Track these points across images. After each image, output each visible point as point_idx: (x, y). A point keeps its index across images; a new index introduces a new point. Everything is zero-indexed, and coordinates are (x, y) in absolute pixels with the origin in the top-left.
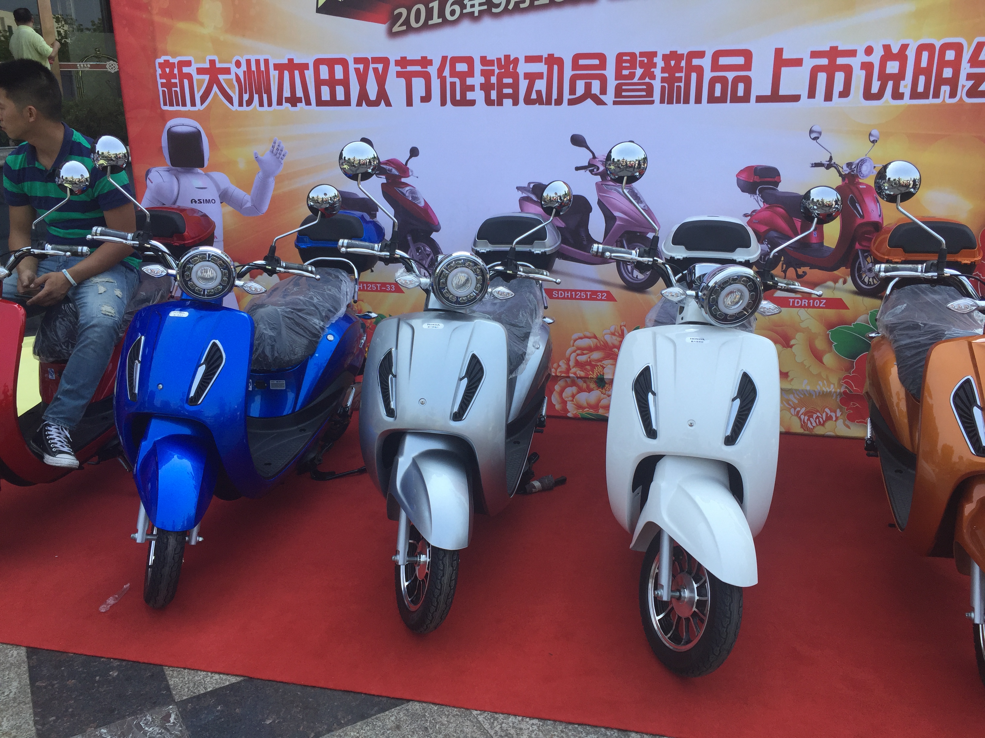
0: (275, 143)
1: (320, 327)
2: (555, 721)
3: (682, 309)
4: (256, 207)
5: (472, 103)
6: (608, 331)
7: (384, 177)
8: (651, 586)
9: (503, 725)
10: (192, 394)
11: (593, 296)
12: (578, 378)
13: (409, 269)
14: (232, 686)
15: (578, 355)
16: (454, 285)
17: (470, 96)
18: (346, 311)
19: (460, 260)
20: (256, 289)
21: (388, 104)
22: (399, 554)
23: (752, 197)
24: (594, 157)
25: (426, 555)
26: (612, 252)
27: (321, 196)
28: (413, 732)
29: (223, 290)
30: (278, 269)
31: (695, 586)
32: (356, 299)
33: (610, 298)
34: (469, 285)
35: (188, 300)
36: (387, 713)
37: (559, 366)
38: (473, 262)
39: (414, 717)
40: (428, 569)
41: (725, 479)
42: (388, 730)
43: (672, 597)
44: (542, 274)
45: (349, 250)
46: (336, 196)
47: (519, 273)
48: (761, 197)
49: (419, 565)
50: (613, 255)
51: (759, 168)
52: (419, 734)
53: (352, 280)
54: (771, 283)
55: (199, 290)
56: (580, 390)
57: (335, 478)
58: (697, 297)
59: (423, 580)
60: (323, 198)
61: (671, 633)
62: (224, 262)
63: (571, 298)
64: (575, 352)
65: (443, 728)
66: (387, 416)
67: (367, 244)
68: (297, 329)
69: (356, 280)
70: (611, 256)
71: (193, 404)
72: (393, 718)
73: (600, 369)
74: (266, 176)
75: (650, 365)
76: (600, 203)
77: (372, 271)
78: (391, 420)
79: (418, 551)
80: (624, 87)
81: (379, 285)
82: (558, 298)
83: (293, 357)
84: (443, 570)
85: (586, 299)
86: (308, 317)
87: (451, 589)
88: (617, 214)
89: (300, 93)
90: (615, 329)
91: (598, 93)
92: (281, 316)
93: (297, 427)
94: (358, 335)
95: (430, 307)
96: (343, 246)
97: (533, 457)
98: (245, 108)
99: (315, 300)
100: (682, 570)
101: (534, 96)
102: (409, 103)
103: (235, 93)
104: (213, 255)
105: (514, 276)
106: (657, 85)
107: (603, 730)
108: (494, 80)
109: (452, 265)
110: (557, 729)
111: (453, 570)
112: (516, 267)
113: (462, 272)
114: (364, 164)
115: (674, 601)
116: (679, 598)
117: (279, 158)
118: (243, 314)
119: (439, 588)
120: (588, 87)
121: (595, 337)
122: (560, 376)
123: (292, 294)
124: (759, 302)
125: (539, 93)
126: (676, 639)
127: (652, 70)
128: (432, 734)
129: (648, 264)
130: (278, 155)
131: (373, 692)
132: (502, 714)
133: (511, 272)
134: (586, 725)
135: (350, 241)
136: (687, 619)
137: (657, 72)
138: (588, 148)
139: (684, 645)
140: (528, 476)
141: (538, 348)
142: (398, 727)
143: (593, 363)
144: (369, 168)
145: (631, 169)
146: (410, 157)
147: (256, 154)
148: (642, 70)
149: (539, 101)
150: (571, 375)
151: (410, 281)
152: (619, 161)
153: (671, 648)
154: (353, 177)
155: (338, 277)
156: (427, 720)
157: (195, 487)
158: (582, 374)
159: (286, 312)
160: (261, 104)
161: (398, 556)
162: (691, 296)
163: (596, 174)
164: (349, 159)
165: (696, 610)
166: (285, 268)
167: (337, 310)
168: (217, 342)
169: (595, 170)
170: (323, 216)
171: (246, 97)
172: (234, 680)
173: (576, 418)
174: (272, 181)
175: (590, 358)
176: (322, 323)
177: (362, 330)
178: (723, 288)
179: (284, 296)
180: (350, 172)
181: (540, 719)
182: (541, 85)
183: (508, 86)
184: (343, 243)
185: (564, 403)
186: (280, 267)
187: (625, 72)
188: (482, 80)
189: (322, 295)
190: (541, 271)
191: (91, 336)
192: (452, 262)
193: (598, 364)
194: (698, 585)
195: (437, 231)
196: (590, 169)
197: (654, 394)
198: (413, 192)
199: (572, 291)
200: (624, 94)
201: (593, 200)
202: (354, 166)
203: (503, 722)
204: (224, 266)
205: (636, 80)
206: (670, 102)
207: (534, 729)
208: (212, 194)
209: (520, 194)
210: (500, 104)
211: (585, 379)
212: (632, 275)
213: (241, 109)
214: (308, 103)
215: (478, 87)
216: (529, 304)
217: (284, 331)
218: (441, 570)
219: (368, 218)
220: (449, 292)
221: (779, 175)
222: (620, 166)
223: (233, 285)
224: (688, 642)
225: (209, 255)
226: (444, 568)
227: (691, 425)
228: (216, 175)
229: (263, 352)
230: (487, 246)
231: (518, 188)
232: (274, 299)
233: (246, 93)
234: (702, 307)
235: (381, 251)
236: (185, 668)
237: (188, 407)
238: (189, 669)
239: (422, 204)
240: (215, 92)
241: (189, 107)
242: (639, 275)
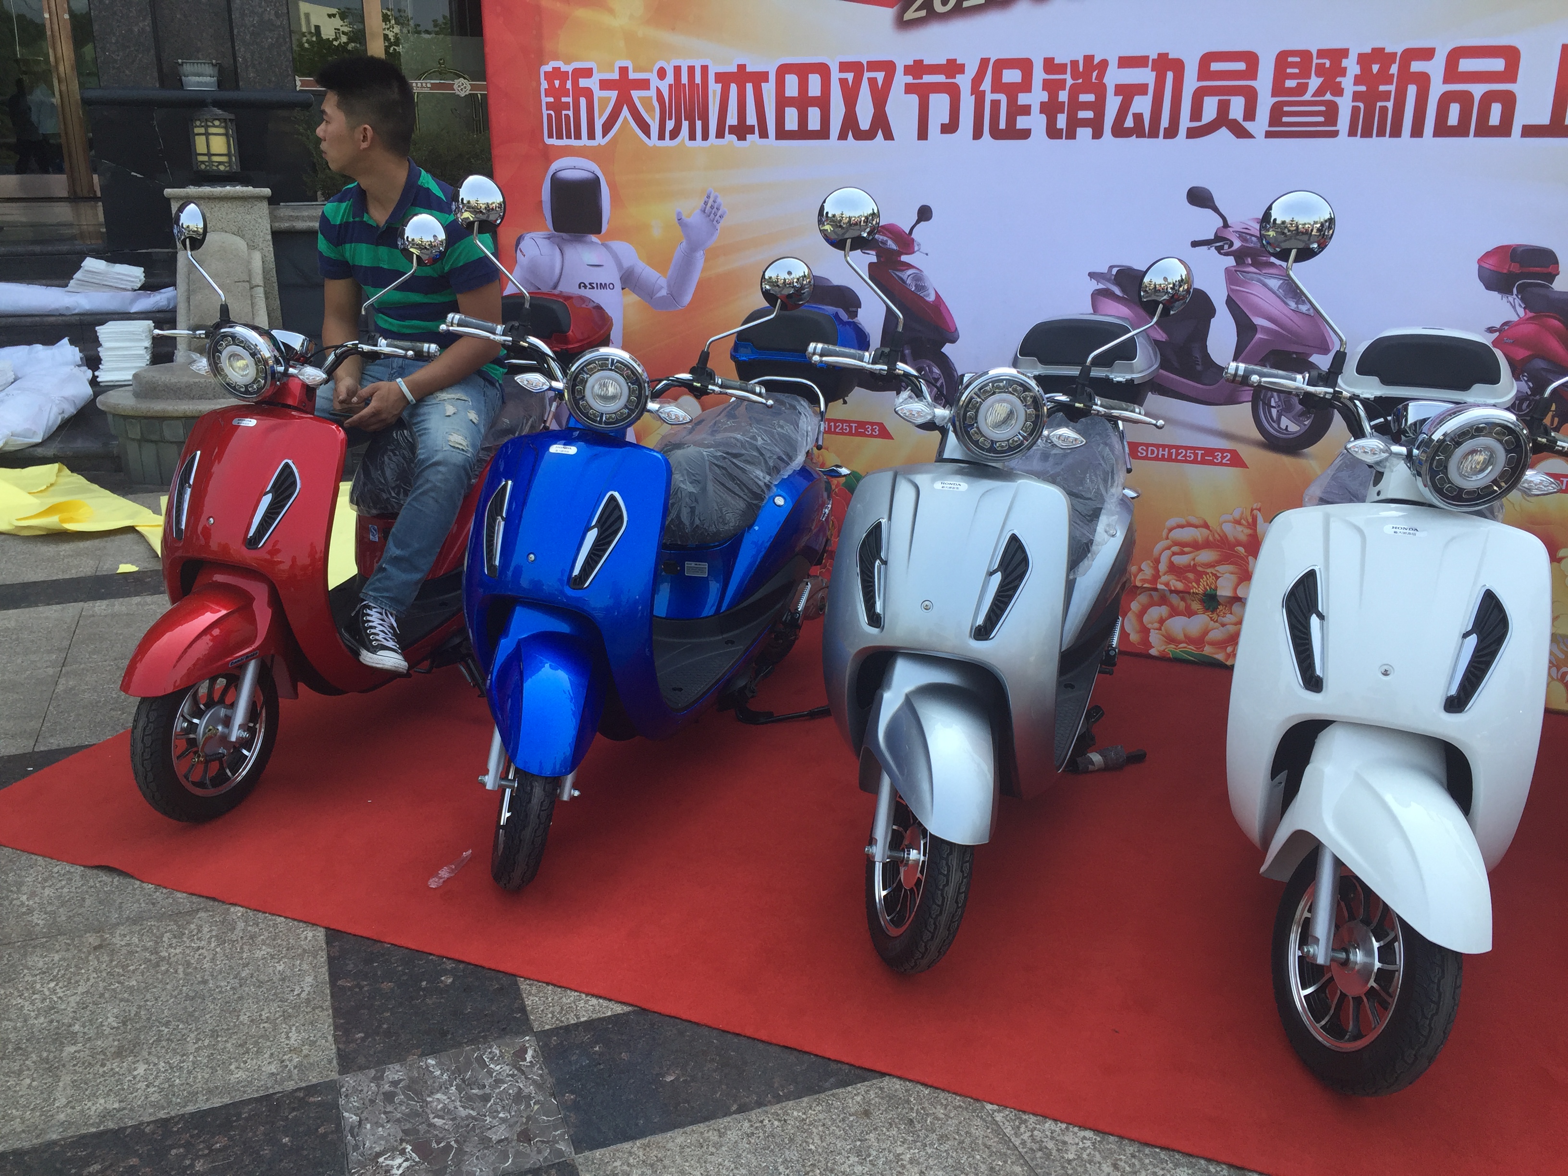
0: (708, 197)
1: (765, 483)
2: (1122, 1137)
3: (1379, 476)
4: (674, 296)
5: (1025, 134)
6: (1230, 518)
7: (874, 253)
8: (1294, 938)
9: (1036, 1133)
10: (576, 572)
11: (1208, 457)
12: (1171, 591)
13: (919, 394)
14: (615, 1018)
15: (1174, 554)
16: (989, 421)
17: (1022, 122)
18: (805, 462)
19: (1002, 380)
20: (677, 417)
21: (888, 136)
22: (876, 844)
23: (1505, 299)
24: (1226, 225)
25: (919, 850)
26: (1262, 375)
27: (783, 276)
28: (891, 1124)
29: (629, 415)
30: (710, 387)
31: (1376, 945)
32: (820, 443)
33: (1236, 461)
34: (1013, 422)
35: (576, 429)
36: (849, 1088)
37: (1140, 570)
38: (1021, 385)
39: (892, 1100)
40: (922, 872)
41: (1440, 771)
42: (850, 1115)
43: (1333, 960)
44: (1133, 411)
45: (824, 359)
46: (805, 276)
47: (1094, 407)
48: (1522, 299)
49: (907, 864)
50: (1264, 379)
51: (1521, 249)
52: (899, 1128)
53: (815, 412)
54: (1544, 440)
55: (594, 414)
56: (1175, 612)
57: (773, 722)
58: (1409, 457)
59: (912, 890)
60: (785, 280)
61: (1327, 1019)
62: (633, 371)
63: (1170, 459)
64: (1169, 548)
65: (938, 1124)
66: (870, 624)
67: (852, 351)
68: (730, 484)
69: (822, 414)
70: (1260, 382)
71: (578, 587)
72: (859, 1098)
73: (1211, 579)
74: (693, 248)
75: (1317, 569)
76: (1231, 303)
77: (845, 402)
78: (874, 631)
79: (906, 842)
80: (1286, 109)
81: (854, 425)
82: (1146, 458)
83: (722, 528)
84: (947, 876)
85: (1194, 461)
86: (748, 467)
87: (958, 907)
88: (1258, 321)
89: (752, 119)
90: (1242, 513)
91: (1240, 118)
92: (707, 463)
93: (721, 637)
94: (820, 502)
95: (946, 455)
96: (814, 353)
97: (1095, 713)
98: (667, 142)
99: (760, 442)
100: (1352, 917)
101: (1129, 123)
102: (923, 134)
103: (653, 119)
104: (618, 361)
105: (1086, 413)
106: (1345, 105)
107: (1203, 1162)
108: (1063, 96)
109: (988, 388)
110: (1124, 1150)
111: (964, 877)
112: (1091, 399)
113: (1004, 401)
114: (856, 224)
115: (1334, 967)
116: (1346, 963)
117: (713, 220)
118: (655, 454)
119: (940, 903)
120: (1224, 107)
121: (1206, 526)
122: (1142, 587)
123: (726, 430)
124: (1522, 473)
125: (1138, 117)
126: (1335, 1029)
127: (1338, 79)
128: (920, 1130)
129: (1324, 398)
130: (712, 216)
131: (827, 1055)
132: (1035, 1114)
133: (1081, 405)
134: (1173, 1150)
135: (826, 346)
136: (1358, 1000)
137: (1348, 83)
138: (1216, 210)
139: (1349, 1040)
140: (1085, 743)
141: (1113, 536)
142: (867, 1114)
143: (1199, 569)
144: (864, 230)
145: (1306, 238)
146: (918, 222)
147: (679, 214)
148: (1321, 80)
149: (1138, 131)
150: (1160, 586)
151: (918, 412)
152: (1283, 222)
153: (1328, 1045)
154: (838, 244)
155: (795, 408)
156: (912, 1109)
157: (574, 714)
158: (1180, 586)
159: (715, 457)
160: (692, 137)
161: (874, 847)
162: (1398, 455)
163: (1227, 254)
164: (834, 216)
165: (1375, 985)
166: (721, 386)
167: (791, 459)
168: (616, 494)
169: (1226, 247)
170: (784, 307)
171: (670, 125)
172: (619, 1009)
173: (1163, 658)
174: (700, 255)
175: (1194, 559)
176: (768, 478)
177: (825, 495)
178: (1458, 444)
179: (713, 432)
180: (833, 237)
181: (1096, 1131)
182: (1142, 105)
183: (1086, 106)
184: (815, 348)
185: (1145, 631)
186: (714, 384)
187: (1290, 83)
188: (1044, 97)
189: (771, 435)
190: (1131, 406)
191: (433, 478)
192: (987, 385)
193: (1209, 570)
194: (1382, 943)
195: (953, 341)
196: (1218, 244)
197: (1321, 617)
198: (918, 278)
199: (1171, 447)
200: (1285, 119)
201: (1218, 298)
202: (841, 226)
203: (1035, 1128)
204: (633, 378)
205: (1308, 97)
206: (1366, 133)
207: (1087, 1145)
208: (610, 275)
209: (1094, 285)
210: (1071, 135)
211: (1182, 594)
212: (1279, 424)
213: (661, 143)
214: (764, 134)
215: (1035, 109)
216: (1102, 462)
217: (711, 487)
218: (944, 875)
219: (844, 316)
220: (979, 432)
221: (1556, 262)
222: (1286, 231)
223: (644, 409)
224: (1357, 1037)
225: (613, 360)
226: (948, 871)
227: (1386, 673)
228: (619, 246)
229: (678, 516)
230: (1035, 368)
231: (1092, 275)
232: (698, 436)
233: (670, 119)
234: (1419, 474)
235: (874, 363)
236: (548, 984)
237: (569, 591)
238: (554, 985)
239: (931, 298)
240: (625, 117)
241: (584, 141)
242: (1290, 426)
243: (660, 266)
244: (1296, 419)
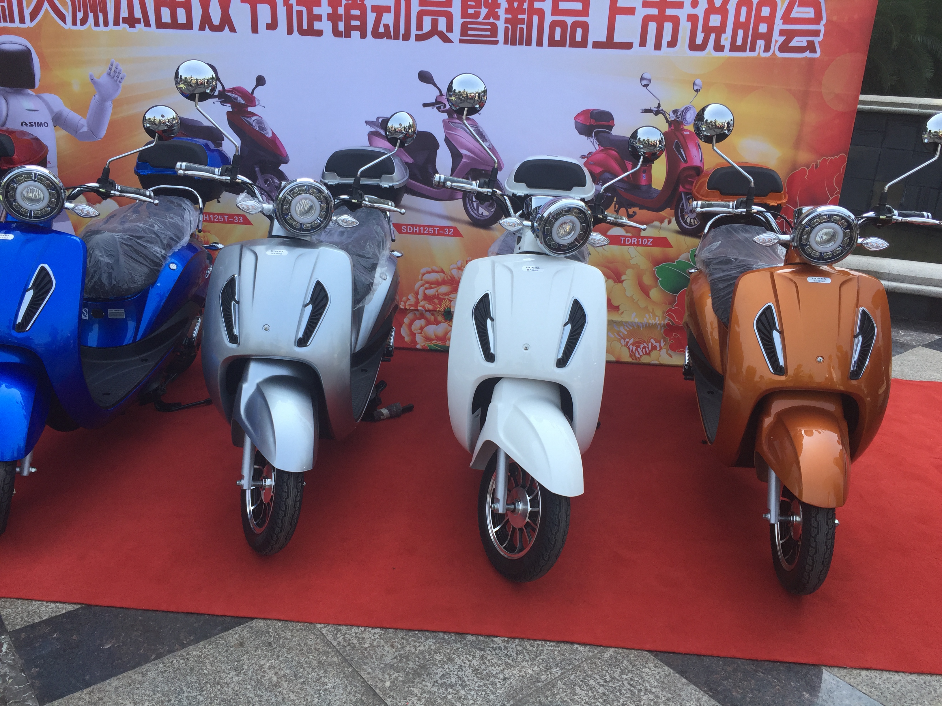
0: (112, 65)
1: (162, 255)
2: (396, 629)
3: (519, 239)
4: (93, 131)
5: (319, 33)
6: (455, 266)
7: (230, 105)
8: (489, 500)
9: (346, 636)
10: (19, 320)
11: (440, 231)
12: (426, 311)
13: (253, 195)
14: (68, 614)
15: (426, 289)
16: (298, 212)
17: (317, 25)
18: (190, 240)
19: (304, 186)
20: (88, 212)
21: (233, 29)
22: (244, 479)
23: (589, 140)
24: (441, 94)
25: (272, 479)
26: (452, 182)
27: (158, 118)
28: (257, 648)
29: (51, 212)
30: (112, 192)
31: (528, 498)
32: (200, 228)
33: (457, 233)
34: (313, 212)
35: (14, 222)
36: (231, 631)
37: (408, 299)
38: (317, 189)
39: (258, 633)
40: (273, 492)
41: (557, 399)
42: (231, 647)
43: (507, 510)
44: (388, 204)
45: (186, 172)
46: (174, 118)
47: (364, 202)
48: (597, 140)
49: (264, 489)
50: (454, 184)
51: (595, 112)
52: (262, 649)
53: (196, 209)
54: (601, 216)
55: (24, 211)
56: (429, 323)
57: (183, 408)
58: (533, 227)
59: (268, 504)
60: (160, 120)
61: (506, 543)
62: (52, 182)
63: (420, 233)
64: (423, 285)
65: (287, 642)
66: (230, 342)
67: (207, 167)
68: (136, 256)
69: (201, 209)
70: (452, 186)
71: (20, 330)
72: (237, 636)
73: (448, 302)
74: (103, 100)
75: (489, 292)
76: (447, 141)
77: (219, 202)
78: (234, 346)
79: (264, 475)
80: (469, 26)
81: (226, 217)
82: (407, 233)
83: (132, 286)
84: (288, 492)
85: (434, 234)
86: (149, 245)
87: (296, 510)
88: (463, 152)
89: (138, 14)
90: (462, 263)
91: (445, 31)
92: (119, 243)
93: (138, 357)
94: (204, 266)
95: (274, 233)
96: (181, 169)
97: (381, 385)
98: (79, 27)
99: (156, 228)
100: (517, 485)
101: (381, 30)
102: (255, 29)
103: (68, 11)
104: (39, 175)
105: (359, 206)
106: (501, 25)
107: (441, 634)
108: (341, 10)
109: (295, 191)
110: (398, 636)
111: (298, 492)
112: (362, 198)
113: (306, 199)
114: (201, 84)
115: (509, 513)
116: (514, 511)
117: (116, 81)
118: (74, 238)
119: (284, 509)
120: (435, 23)
121: (443, 272)
122: (409, 309)
123: (132, 221)
124: (589, 234)
125: (386, 26)
126: (511, 548)
127: (496, 10)
128: (276, 648)
129: (487, 195)
130: (115, 78)
131: (216, 613)
132: (346, 625)
133: (356, 201)
134: (425, 631)
135: (188, 164)
136: (521, 530)
137: (501, 12)
138: (435, 85)
139: (518, 553)
140: (375, 404)
141: (385, 280)
142: (242, 644)
143: (441, 297)
144: (208, 88)
145: (472, 101)
146: (257, 86)
147: (91, 76)
148: (487, 10)
149: (387, 35)
150: (419, 308)
151: (252, 206)
152: (460, 92)
153: (506, 556)
154: (191, 97)
155: (181, 206)
156: (271, 636)
157: (25, 417)
158: (430, 307)
159: (124, 239)
160: (97, 24)
161: (243, 481)
162: (527, 226)
163: (443, 112)
164: (186, 78)
165: (529, 520)
166: (121, 191)
167: (180, 239)
168: (46, 266)
169: (442, 107)
170: (160, 138)
171: (80, 15)
172: (70, 608)
173: (424, 350)
174: (109, 105)
175: (437, 291)
176: (164, 252)
177: (208, 261)
178: (557, 219)
179: (123, 222)
180: (188, 93)
181: (382, 628)
182: (388, 19)
183: (355, 18)
184: (181, 166)
185: (413, 335)
186: (115, 190)
187: (471, 11)
188: (330, 10)
189: (164, 223)
190: (387, 201)
192: (295, 188)
193: (446, 297)
194: (531, 497)
195: (286, 162)
196: (437, 106)
197: (492, 320)
198: (260, 122)
199: (420, 226)
200: (469, 32)
201: (440, 137)
202: (191, 85)
203: (346, 633)
204: (51, 186)
205: (480, 19)
206: (513, 43)
207: (376, 637)
208: (45, 116)
209: (369, 129)
210: (348, 36)
211: (432, 312)
212: (478, 212)
213: (74, 28)
214: (147, 24)
215: (325, 18)
216: (377, 236)
217: (122, 259)
218: (285, 492)
219: (212, 146)
220: (292, 218)
221: (612, 119)
222: (461, 97)
223: (63, 208)
224: (521, 550)
225: (35, 174)
226: (288, 490)
227: (526, 349)
228: (49, 97)
229: (100, 279)
230: (336, 179)
231: (367, 122)
232: (110, 226)
233: (80, 11)
234: (538, 237)
235: (222, 175)
236: (18, 599)
237: (14, 333)
238: (23, 599)
239: (270, 135)
240: (47, 9)
241: (17, 24)
242: (484, 212)
243: (81, 110)
244: (487, 208)
